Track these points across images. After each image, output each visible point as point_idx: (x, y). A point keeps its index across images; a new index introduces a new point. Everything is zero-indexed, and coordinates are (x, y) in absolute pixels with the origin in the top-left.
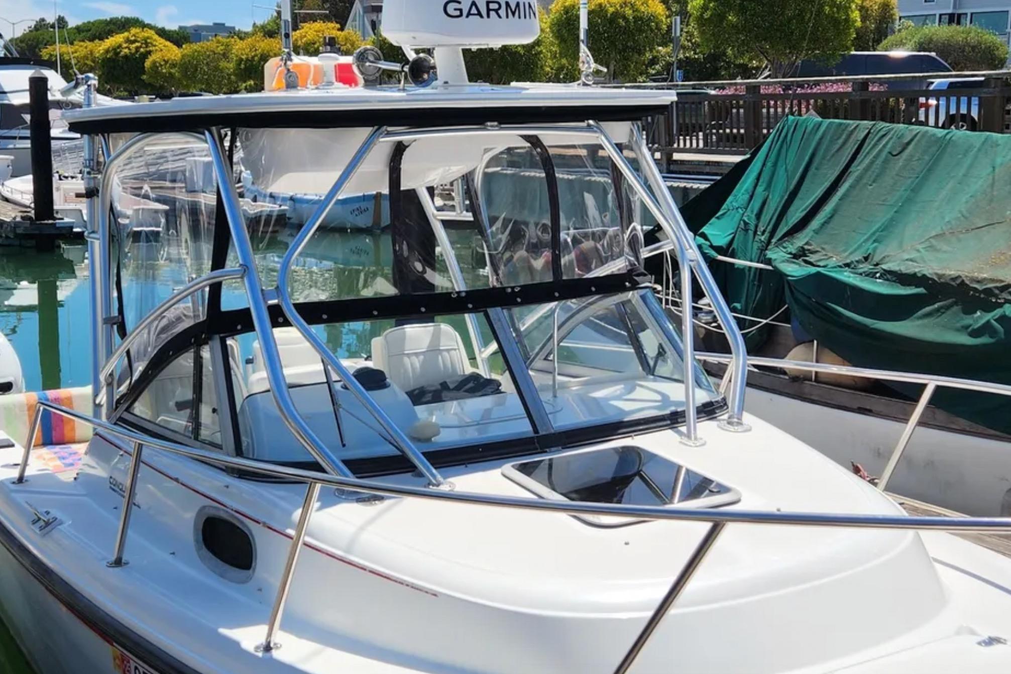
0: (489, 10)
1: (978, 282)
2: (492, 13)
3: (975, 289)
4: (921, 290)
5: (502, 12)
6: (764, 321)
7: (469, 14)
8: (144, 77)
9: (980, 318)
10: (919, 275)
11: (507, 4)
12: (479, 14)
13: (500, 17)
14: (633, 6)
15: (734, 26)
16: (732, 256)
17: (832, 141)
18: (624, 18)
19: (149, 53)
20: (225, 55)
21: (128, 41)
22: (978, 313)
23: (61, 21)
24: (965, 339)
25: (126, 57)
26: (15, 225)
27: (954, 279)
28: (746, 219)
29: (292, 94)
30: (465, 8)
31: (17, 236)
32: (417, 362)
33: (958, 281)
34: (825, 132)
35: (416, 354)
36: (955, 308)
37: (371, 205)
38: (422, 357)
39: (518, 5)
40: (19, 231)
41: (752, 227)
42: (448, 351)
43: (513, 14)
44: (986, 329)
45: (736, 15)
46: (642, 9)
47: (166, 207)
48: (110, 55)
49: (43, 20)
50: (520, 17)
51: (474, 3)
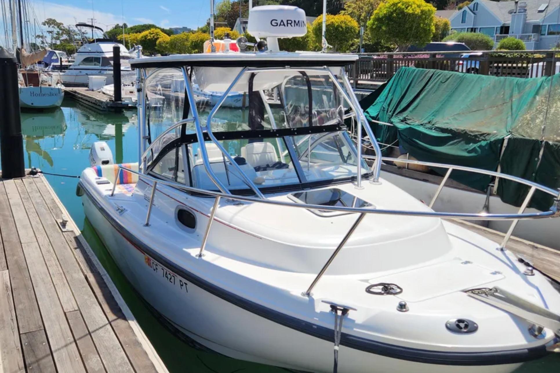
0: (288, 23)
1: (472, 132)
2: (289, 25)
3: (470, 135)
4: (450, 135)
5: (293, 24)
6: (389, 146)
7: (280, 25)
8: (156, 47)
9: (472, 146)
10: (449, 129)
11: (295, 21)
12: (284, 25)
13: (292, 26)
14: (345, 23)
15: (385, 31)
16: (378, 120)
17: (419, 77)
18: (342, 27)
19: (158, 38)
20: (187, 40)
21: (150, 33)
22: (471, 144)
23: (125, 25)
24: (465, 154)
25: (149, 39)
27: (462, 131)
28: (384, 106)
29: (213, 54)
30: (279, 22)
32: (258, 156)
33: (464, 132)
34: (416, 73)
35: (258, 154)
36: (463, 142)
37: (242, 98)
38: (260, 155)
39: (299, 22)
40: (109, 105)
41: (386, 110)
42: (270, 153)
43: (297, 25)
44: (474, 150)
45: (386, 27)
46: (349, 24)
47: (164, 97)
48: (143, 39)
49: (118, 25)
50: (299, 26)
51: (282, 21)
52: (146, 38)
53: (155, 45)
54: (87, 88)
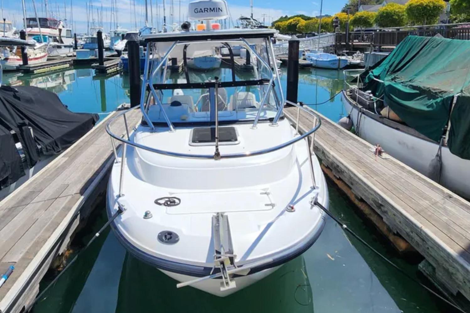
0: (205, 10)
1: (434, 90)
2: (206, 11)
3: (432, 92)
4: (418, 92)
5: (209, 11)
6: (378, 99)
7: (200, 12)
8: (297, 30)
10: (419, 87)
11: (210, 9)
12: (202, 12)
13: (208, 12)
16: (379, 79)
17: (418, 44)
19: (298, 23)
21: (294, 21)
22: (431, 100)
23: (286, 17)
24: (425, 108)
25: (293, 25)
26: (241, 66)
27: (428, 88)
28: (386, 67)
30: (199, 10)
31: (241, 68)
33: (429, 89)
34: (418, 40)
35: (241, 100)
36: (427, 98)
39: (214, 9)
41: (387, 70)
42: (250, 100)
43: (212, 11)
44: (431, 106)
47: (281, 62)
48: (289, 24)
49: (282, 17)
50: (214, 11)
51: (201, 9)
52: (291, 24)
53: (296, 28)
54: (239, 57)
